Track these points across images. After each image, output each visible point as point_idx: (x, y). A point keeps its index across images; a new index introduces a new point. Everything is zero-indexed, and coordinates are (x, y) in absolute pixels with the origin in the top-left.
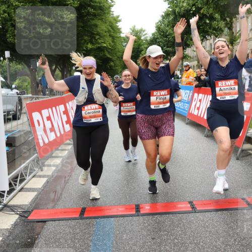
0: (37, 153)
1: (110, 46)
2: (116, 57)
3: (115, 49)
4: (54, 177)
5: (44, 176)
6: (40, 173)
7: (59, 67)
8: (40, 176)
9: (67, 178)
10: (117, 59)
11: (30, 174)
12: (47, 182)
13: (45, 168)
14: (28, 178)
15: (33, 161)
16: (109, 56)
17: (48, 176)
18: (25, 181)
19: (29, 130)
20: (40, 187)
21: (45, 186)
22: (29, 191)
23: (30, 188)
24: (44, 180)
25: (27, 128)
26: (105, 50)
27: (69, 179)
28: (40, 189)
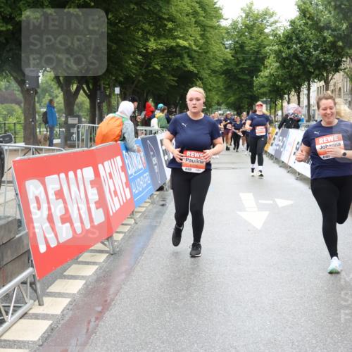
0: (32, 266)
1: (197, 46)
2: (209, 72)
3: (206, 53)
4: (67, 318)
5: (45, 317)
6: (37, 310)
7: (85, 86)
8: (36, 317)
9: (92, 324)
10: (210, 75)
11: (15, 311)
12: (52, 329)
13: (46, 300)
14: (10, 319)
15: (24, 283)
16: (191, 67)
17: (53, 315)
18: (5, 325)
19: (18, 217)
20: (36, 339)
21: (46, 338)
22: (11, 347)
23: (14, 341)
24: (44, 325)
25: (12, 212)
26: (185, 56)
27: (97, 326)
28: (34, 342)
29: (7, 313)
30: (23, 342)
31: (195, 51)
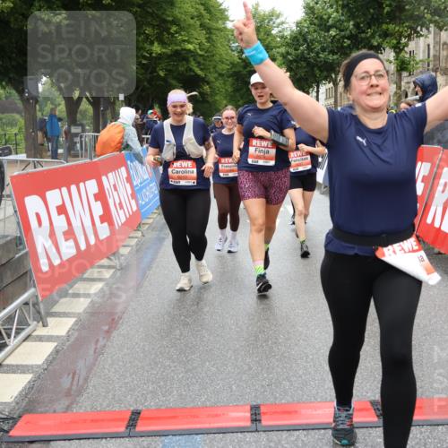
0: (34, 287)
1: (202, 50)
2: (216, 75)
3: (213, 56)
4: (72, 339)
5: (49, 339)
6: (41, 331)
8: (40, 339)
10: (217, 79)
11: (18, 333)
12: (56, 351)
13: (50, 320)
14: (12, 342)
15: (26, 304)
16: (199, 72)
17: (58, 337)
18: (7, 350)
20: (40, 362)
21: (51, 360)
22: (14, 372)
23: (17, 366)
24: (49, 348)
26: (191, 59)
27: (104, 346)
28: (38, 366)
29: (9, 336)
30: (27, 366)
31: (201, 56)
